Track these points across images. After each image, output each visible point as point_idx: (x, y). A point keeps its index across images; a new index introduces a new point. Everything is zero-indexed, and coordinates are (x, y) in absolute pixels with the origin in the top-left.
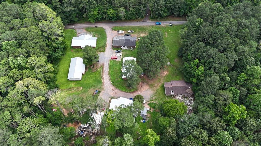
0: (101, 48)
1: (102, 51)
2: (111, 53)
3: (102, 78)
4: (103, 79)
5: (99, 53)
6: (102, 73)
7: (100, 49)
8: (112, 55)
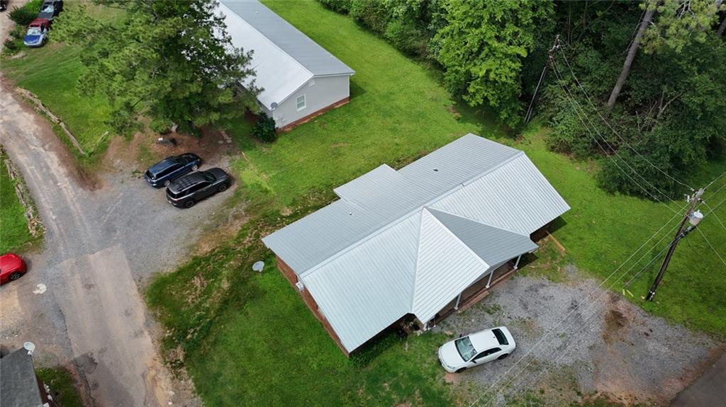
0: (216, 296)
1: (184, 274)
2: (61, 315)
3: (37, 101)
4: (28, 105)
5: (206, 249)
6: (56, 128)
7: (225, 285)
8: (28, 297)
